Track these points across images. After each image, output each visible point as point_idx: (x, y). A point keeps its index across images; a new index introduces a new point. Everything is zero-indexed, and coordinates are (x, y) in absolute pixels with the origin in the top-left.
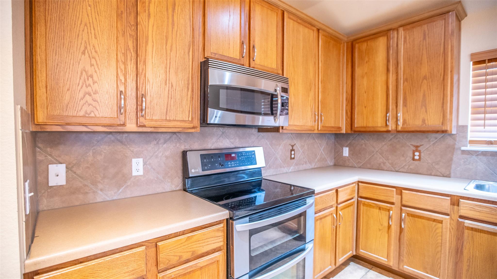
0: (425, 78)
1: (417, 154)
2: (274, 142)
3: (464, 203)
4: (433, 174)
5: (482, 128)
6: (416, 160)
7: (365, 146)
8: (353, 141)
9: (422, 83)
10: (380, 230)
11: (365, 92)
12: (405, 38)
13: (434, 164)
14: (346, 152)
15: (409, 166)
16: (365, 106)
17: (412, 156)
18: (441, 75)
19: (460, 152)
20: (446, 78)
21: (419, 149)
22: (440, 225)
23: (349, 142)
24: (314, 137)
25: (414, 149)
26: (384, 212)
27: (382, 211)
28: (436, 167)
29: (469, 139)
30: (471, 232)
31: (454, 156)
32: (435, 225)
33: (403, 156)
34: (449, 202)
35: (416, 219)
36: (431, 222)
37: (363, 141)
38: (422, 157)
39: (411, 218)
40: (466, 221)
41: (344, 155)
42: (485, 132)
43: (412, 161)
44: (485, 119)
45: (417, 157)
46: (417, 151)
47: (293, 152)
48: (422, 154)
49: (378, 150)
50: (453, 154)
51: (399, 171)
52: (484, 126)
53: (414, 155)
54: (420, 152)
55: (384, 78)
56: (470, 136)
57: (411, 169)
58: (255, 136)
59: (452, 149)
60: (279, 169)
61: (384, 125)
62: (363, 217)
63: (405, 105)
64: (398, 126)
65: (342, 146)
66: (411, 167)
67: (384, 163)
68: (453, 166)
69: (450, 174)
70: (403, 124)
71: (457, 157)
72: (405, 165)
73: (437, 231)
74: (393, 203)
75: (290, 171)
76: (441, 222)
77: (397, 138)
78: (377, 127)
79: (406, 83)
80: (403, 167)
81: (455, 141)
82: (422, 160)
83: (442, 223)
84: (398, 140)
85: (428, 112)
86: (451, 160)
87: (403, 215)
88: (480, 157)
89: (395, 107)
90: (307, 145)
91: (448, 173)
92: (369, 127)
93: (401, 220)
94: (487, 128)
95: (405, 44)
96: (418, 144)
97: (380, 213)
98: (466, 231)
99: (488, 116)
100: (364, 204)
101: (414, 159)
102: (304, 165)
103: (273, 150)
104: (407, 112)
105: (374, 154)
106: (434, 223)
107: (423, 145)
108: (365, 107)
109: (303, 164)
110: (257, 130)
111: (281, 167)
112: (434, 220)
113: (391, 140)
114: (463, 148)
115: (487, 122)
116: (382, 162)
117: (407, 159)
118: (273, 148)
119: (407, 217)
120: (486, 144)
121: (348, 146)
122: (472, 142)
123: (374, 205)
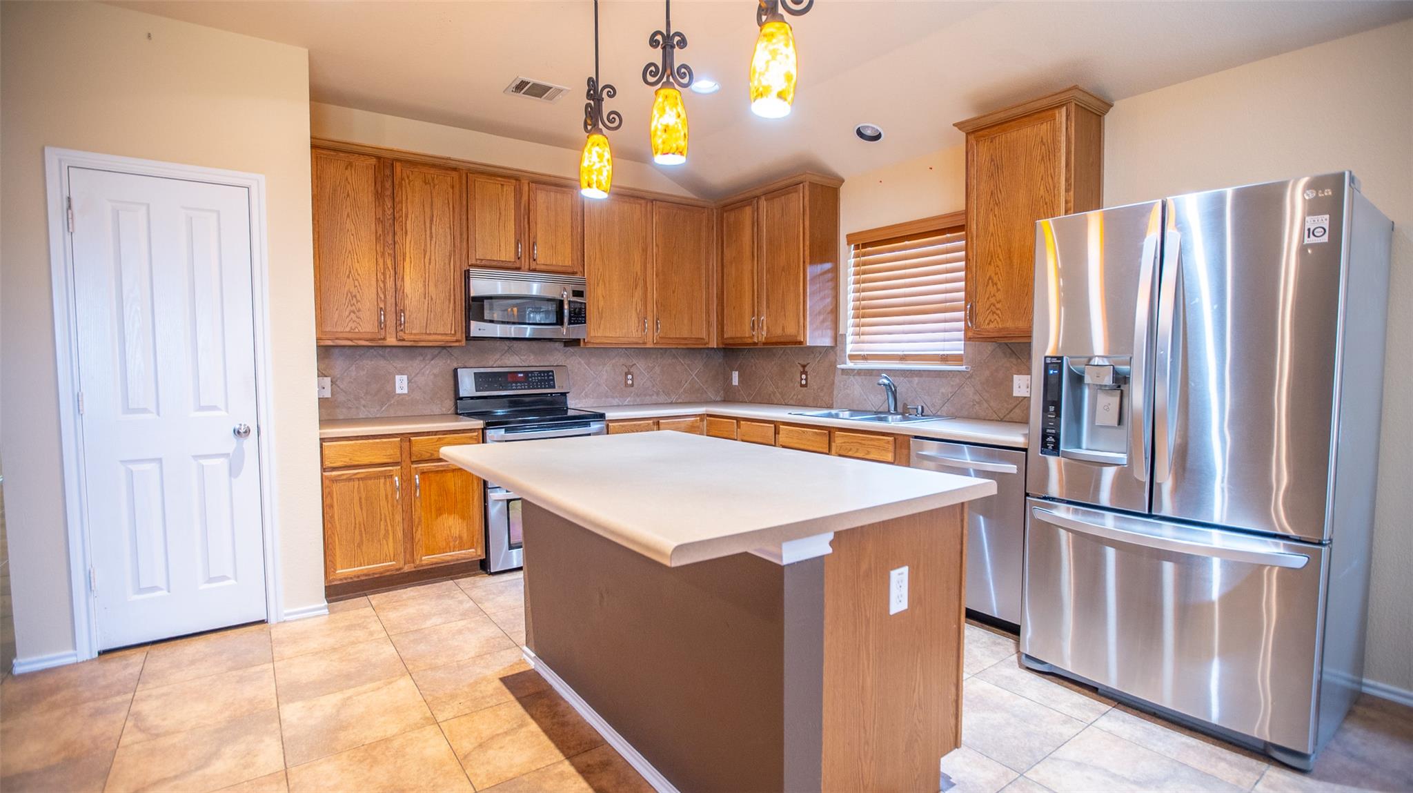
0: (783, 269)
1: (804, 376)
2: (593, 360)
4: (819, 405)
5: (858, 338)
6: (803, 386)
7: (756, 367)
8: (744, 361)
9: (781, 274)
11: (734, 287)
12: (767, 210)
13: (819, 391)
14: (735, 378)
15: (798, 396)
16: (734, 306)
17: (799, 380)
19: (840, 372)
21: (806, 369)
23: (739, 362)
24: (674, 355)
25: (803, 369)
28: (821, 394)
29: (848, 352)
31: (835, 378)
33: (792, 380)
34: (773, 430)
37: (753, 361)
38: (809, 381)
41: (734, 384)
42: (862, 342)
43: (800, 388)
44: (862, 326)
45: (804, 382)
46: (805, 372)
47: (630, 377)
48: (809, 377)
49: (768, 374)
50: (835, 376)
51: (789, 403)
52: (864, 334)
53: (802, 379)
54: (807, 376)
55: (750, 266)
56: (850, 348)
57: (799, 399)
58: (559, 352)
59: (833, 368)
60: (603, 399)
63: (768, 305)
64: (762, 336)
65: (732, 369)
67: (774, 393)
68: (835, 392)
69: (832, 404)
70: (767, 333)
71: (838, 378)
72: (794, 395)
75: (626, 403)
78: (745, 338)
79: (768, 275)
80: (792, 398)
81: (836, 355)
82: (808, 386)
84: (787, 356)
85: (787, 315)
86: (833, 383)
88: (857, 377)
90: (659, 366)
94: (862, 337)
95: (767, 220)
96: (806, 362)
99: (865, 320)
101: (801, 384)
102: (654, 397)
103: (592, 372)
104: (770, 315)
107: (809, 363)
108: (734, 308)
109: (651, 396)
110: (562, 344)
111: (607, 397)
113: (780, 357)
114: (843, 366)
115: (862, 329)
116: (772, 392)
117: (796, 385)
118: (591, 370)
120: (861, 359)
121: (739, 369)
122: (852, 357)
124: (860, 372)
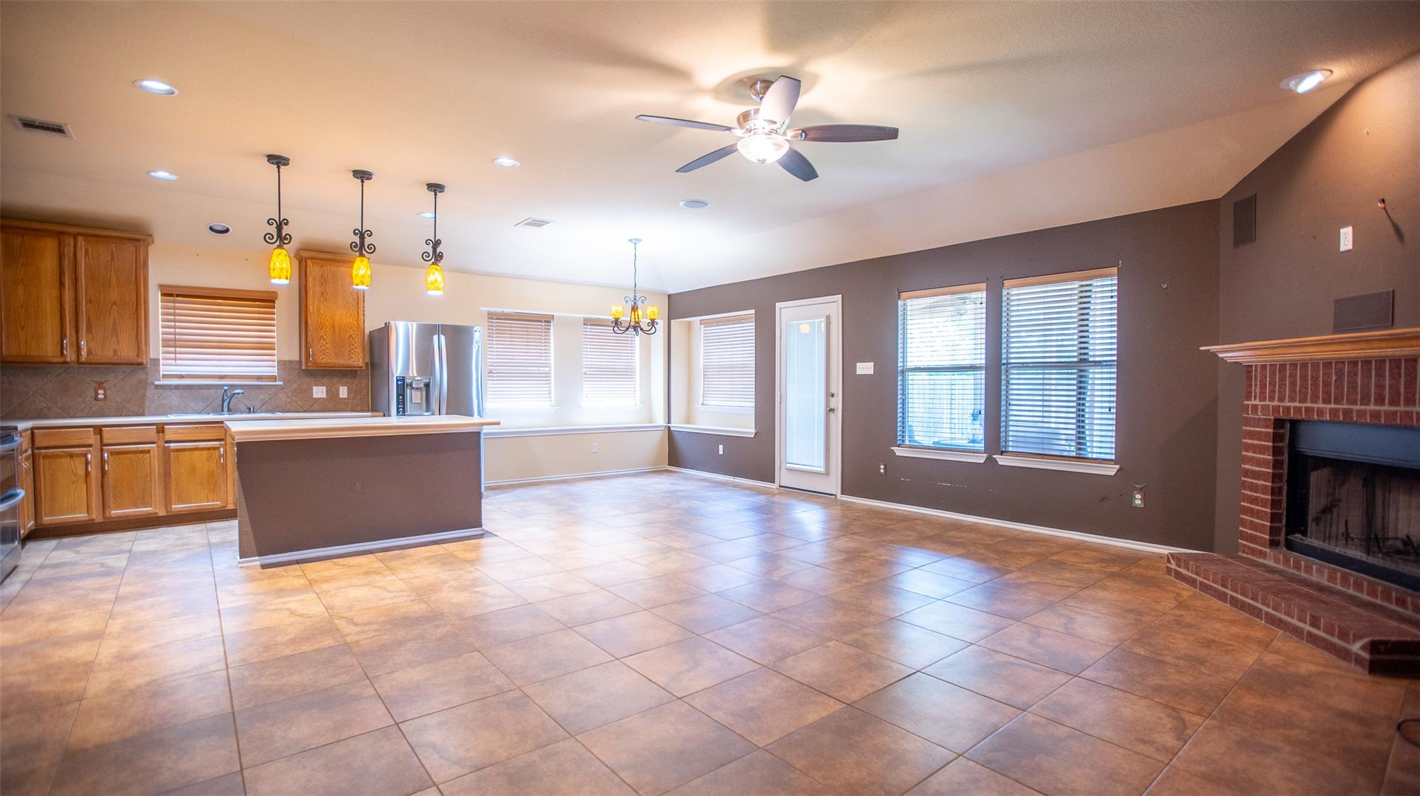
0: (114, 303)
1: (101, 392)
3: (169, 429)
5: (173, 362)
6: (101, 400)
9: (111, 308)
10: (73, 482)
11: (22, 307)
12: (87, 251)
13: (124, 403)
15: (91, 408)
16: (22, 326)
17: (94, 395)
18: (133, 304)
19: (153, 387)
20: (139, 308)
21: (104, 385)
22: (148, 455)
25: (96, 386)
26: (78, 458)
27: (75, 459)
28: (128, 405)
29: (161, 373)
30: (176, 453)
31: (147, 392)
32: (143, 457)
33: (80, 396)
34: (155, 431)
35: (122, 456)
36: (139, 455)
38: (108, 395)
39: (115, 456)
40: (172, 445)
42: (176, 365)
43: (94, 401)
44: (175, 353)
45: (101, 396)
46: (100, 388)
48: (108, 392)
49: (37, 390)
50: (145, 391)
51: (76, 416)
52: (175, 359)
53: (97, 394)
54: (105, 390)
55: (55, 293)
56: (163, 370)
57: (93, 411)
59: (144, 384)
61: (59, 354)
62: (44, 474)
63: (89, 330)
64: (80, 357)
66: (93, 409)
68: (147, 403)
69: (143, 412)
70: (88, 355)
71: (150, 392)
72: (85, 408)
73: (146, 462)
74: (90, 446)
76: (148, 452)
77: (69, 374)
78: (47, 356)
79: (89, 305)
80: (81, 410)
81: (148, 375)
82: (108, 398)
83: (149, 453)
84: (71, 375)
85: (120, 341)
86: (145, 396)
87: (106, 455)
88: (173, 391)
89: (74, 333)
91: (141, 411)
92: (32, 357)
93: (103, 461)
94: (178, 362)
95: (87, 258)
96: (102, 380)
97: (72, 461)
98: (172, 454)
99: (178, 349)
100: (45, 457)
101: (96, 399)
104: (93, 340)
105: (29, 397)
106: (142, 455)
107: (108, 381)
108: (23, 328)
112: (142, 452)
113: (59, 375)
114: (157, 383)
115: (178, 356)
116: (45, 407)
117: (87, 400)
119: (110, 456)
120: (178, 378)
122: (164, 376)
123: (62, 454)
124: (177, 387)
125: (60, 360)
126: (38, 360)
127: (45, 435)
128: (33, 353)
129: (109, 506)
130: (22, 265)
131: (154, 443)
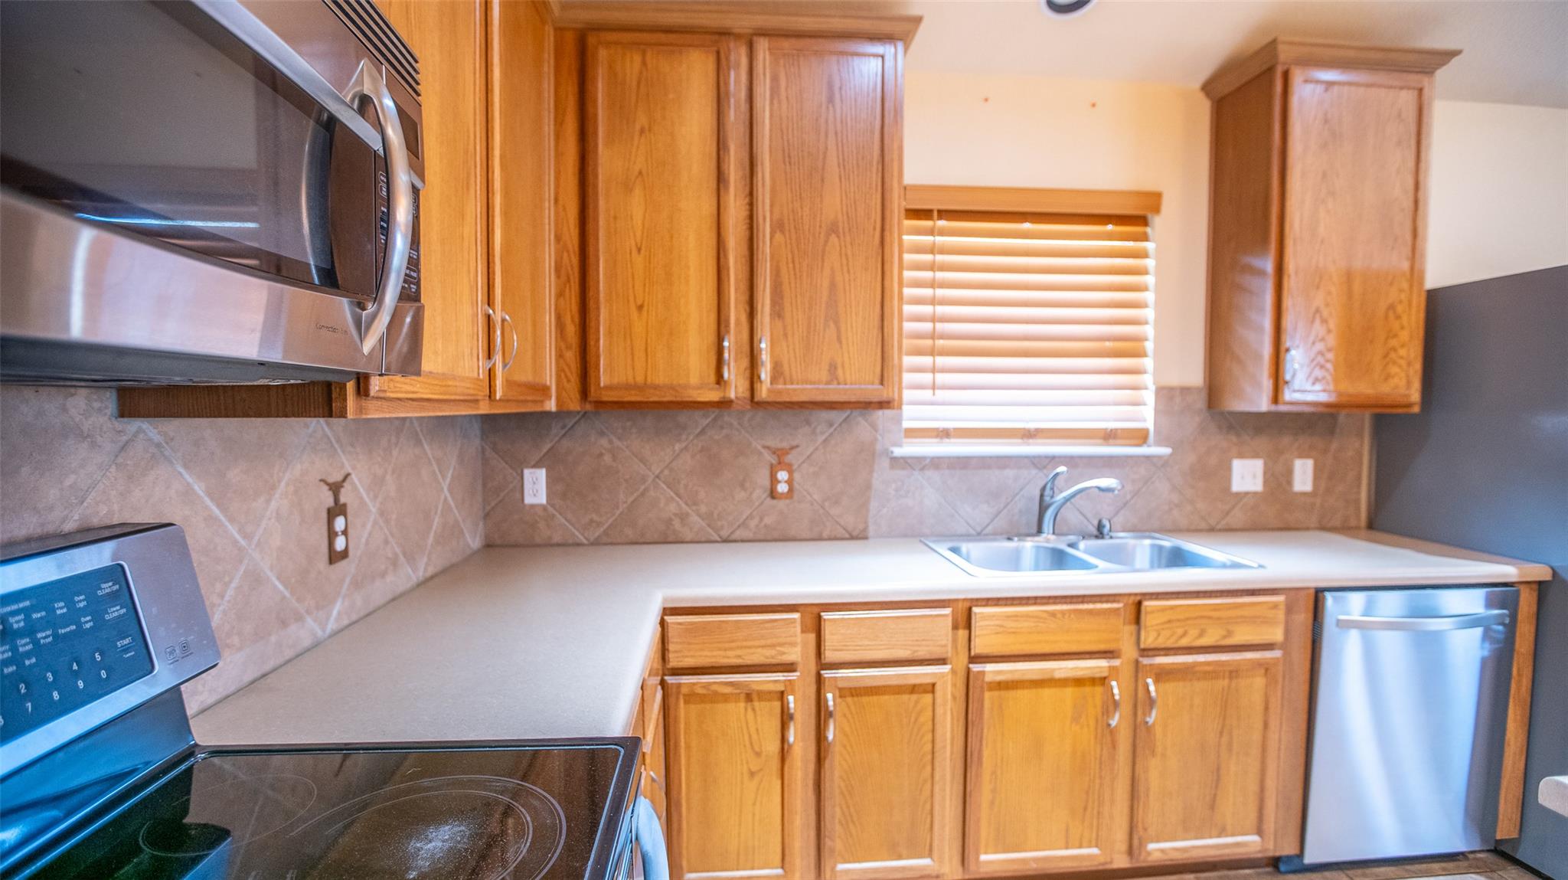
0: (833, 229)
1: (782, 475)
2: (235, 475)
3: (985, 617)
4: (825, 535)
5: (927, 394)
6: (782, 496)
7: (614, 458)
8: (566, 443)
9: (826, 242)
10: (752, 774)
11: (639, 250)
12: (775, 79)
13: (827, 504)
14: (536, 486)
15: (761, 519)
16: (639, 303)
17: (767, 483)
18: (874, 229)
19: (885, 463)
20: (887, 239)
21: (790, 458)
22: (928, 698)
23: (548, 446)
24: (417, 434)
25: (774, 460)
26: (763, 704)
27: (756, 704)
28: (835, 511)
30: (996, 693)
31: (875, 475)
32: (917, 702)
33: (742, 486)
34: (949, 621)
35: (865, 699)
36: (905, 697)
37: (604, 442)
38: (796, 485)
39: (849, 699)
40: (990, 667)
41: (529, 500)
42: (932, 404)
43: (769, 501)
44: (934, 370)
45: (782, 488)
46: (781, 464)
47: (340, 523)
48: (797, 476)
49: (662, 472)
50: (871, 472)
51: (733, 537)
52: (934, 387)
53: (774, 481)
54: (791, 472)
55: (708, 207)
57: (765, 526)
58: (94, 445)
59: (868, 454)
60: (273, 639)
61: (712, 378)
62: (688, 747)
63: (778, 313)
64: (757, 386)
65: (519, 466)
66: (767, 520)
67: (683, 517)
68: (874, 505)
69: (865, 529)
70: (774, 379)
71: (882, 476)
72: (750, 517)
73: (922, 719)
74: (789, 667)
75: (332, 626)
76: (931, 688)
77: (722, 428)
78: (686, 387)
79: (778, 236)
80: (744, 525)
81: (876, 431)
82: (796, 496)
83: (933, 692)
84: (725, 432)
85: (844, 341)
86: (868, 486)
87: (830, 696)
88: (929, 473)
89: (744, 318)
90: (393, 472)
91: (861, 527)
92: (656, 387)
93: (821, 715)
94: (941, 395)
95: (775, 102)
96: (785, 445)
97: (750, 712)
98: (987, 695)
99: (941, 361)
100: (692, 697)
101: (773, 494)
102: (390, 578)
103: (233, 530)
104: (785, 335)
105: (646, 490)
106: (914, 697)
107: (797, 446)
108: (640, 308)
109: (383, 575)
110: (109, 402)
111: (284, 624)
112: (914, 689)
113: (703, 432)
114: (898, 452)
115: (941, 378)
116: (675, 515)
117: (755, 495)
118: (232, 520)
119: (838, 700)
120: (937, 436)
121: (550, 461)
122: (912, 433)
123: (727, 690)
124: (936, 463)
125: (713, 396)
126: (668, 397)
127: (692, 629)
128: (660, 379)
129: (832, 851)
130: (642, 131)
131: (942, 661)
